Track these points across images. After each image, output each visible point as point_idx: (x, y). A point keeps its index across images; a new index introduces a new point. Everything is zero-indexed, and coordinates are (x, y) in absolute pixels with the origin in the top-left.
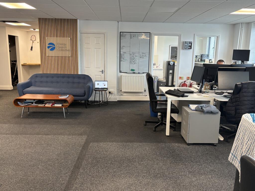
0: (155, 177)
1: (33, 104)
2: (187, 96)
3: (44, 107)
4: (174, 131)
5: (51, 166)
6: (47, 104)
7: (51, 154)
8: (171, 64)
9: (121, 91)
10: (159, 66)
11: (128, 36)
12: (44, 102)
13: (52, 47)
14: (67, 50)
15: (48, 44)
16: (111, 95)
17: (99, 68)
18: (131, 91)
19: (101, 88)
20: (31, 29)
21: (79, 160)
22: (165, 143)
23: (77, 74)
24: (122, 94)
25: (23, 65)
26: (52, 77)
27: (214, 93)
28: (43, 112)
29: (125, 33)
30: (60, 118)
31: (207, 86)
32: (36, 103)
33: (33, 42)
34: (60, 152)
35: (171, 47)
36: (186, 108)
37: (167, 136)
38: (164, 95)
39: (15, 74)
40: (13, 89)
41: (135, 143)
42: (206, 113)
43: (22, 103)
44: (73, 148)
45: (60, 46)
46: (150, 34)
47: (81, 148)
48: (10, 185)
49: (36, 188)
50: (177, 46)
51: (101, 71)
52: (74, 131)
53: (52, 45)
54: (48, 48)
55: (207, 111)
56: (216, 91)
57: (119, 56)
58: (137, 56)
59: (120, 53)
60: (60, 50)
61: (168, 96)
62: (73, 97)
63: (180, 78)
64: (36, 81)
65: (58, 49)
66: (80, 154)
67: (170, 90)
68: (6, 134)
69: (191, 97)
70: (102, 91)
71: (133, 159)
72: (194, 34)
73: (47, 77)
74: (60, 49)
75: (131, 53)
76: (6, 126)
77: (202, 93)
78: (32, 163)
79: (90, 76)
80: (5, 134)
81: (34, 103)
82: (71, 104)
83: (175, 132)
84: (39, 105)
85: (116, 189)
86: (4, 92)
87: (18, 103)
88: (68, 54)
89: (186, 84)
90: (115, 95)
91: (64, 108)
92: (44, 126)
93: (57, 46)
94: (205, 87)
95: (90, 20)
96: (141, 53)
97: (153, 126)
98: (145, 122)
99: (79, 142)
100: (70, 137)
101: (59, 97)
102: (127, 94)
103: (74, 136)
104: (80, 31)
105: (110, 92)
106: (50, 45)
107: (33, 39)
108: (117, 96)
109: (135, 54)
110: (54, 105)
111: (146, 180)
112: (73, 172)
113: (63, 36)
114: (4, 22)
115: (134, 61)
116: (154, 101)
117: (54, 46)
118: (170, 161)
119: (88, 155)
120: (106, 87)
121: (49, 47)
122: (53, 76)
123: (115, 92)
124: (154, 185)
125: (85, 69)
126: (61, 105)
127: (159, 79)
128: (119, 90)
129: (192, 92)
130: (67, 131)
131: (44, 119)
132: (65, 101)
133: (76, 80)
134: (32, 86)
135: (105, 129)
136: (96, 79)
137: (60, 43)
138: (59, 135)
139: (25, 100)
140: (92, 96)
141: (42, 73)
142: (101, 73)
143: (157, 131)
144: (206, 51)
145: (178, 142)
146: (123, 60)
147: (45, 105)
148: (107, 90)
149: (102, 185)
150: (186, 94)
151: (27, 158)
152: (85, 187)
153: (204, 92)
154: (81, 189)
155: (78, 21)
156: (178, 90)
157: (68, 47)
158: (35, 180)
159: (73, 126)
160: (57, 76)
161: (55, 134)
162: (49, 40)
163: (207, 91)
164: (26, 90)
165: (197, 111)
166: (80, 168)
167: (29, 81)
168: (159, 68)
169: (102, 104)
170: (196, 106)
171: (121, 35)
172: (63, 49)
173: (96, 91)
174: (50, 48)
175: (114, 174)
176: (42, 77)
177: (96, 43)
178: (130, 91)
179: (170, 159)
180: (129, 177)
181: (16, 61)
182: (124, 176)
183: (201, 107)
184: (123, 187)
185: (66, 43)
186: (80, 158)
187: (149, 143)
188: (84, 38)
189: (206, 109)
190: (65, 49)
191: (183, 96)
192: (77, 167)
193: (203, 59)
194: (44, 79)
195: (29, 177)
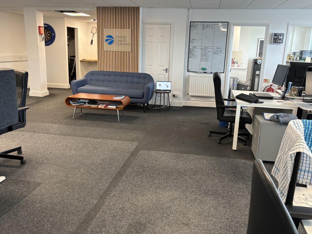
0: (206, 194)
1: (85, 104)
2: (262, 102)
3: (97, 108)
4: (244, 145)
5: (93, 170)
6: (100, 105)
7: (96, 158)
8: (258, 63)
9: (188, 94)
10: (241, 65)
11: (200, 26)
12: (98, 103)
13: (110, 41)
14: (127, 44)
15: (106, 37)
16: (175, 99)
17: (163, 66)
18: (200, 95)
19: (164, 90)
20: (91, 20)
21: (125, 167)
22: (229, 158)
23: (137, 72)
24: (189, 98)
25: (81, 61)
26: (109, 76)
27: (302, 100)
28: (96, 114)
29: (196, 23)
30: (114, 122)
31: (294, 91)
32: (89, 103)
33: (93, 35)
34: (106, 157)
35: (260, 41)
36: (258, 117)
37: (234, 150)
38: (234, 100)
39: (73, 72)
40: (70, 87)
41: (191, 155)
42: (282, 124)
43: (74, 103)
44: (120, 154)
45: (119, 39)
46: (227, 25)
47: (129, 155)
48: (50, 185)
49: (74, 190)
50: (263, 40)
51: (165, 69)
52: (126, 136)
53: (110, 38)
54: (106, 42)
55: (284, 121)
56: (305, 98)
57: (187, 51)
58: (210, 52)
59: (189, 48)
60: (119, 44)
61: (238, 101)
62: (130, 99)
63: (266, 81)
64: (91, 80)
65: (116, 42)
66: (126, 161)
67: (242, 94)
68: (55, 135)
69: (266, 104)
70: (164, 93)
71: (185, 172)
72: (288, 23)
73: (104, 75)
74: (119, 42)
75: (203, 48)
76: (56, 126)
77: (285, 100)
78: (75, 165)
79: (151, 75)
80: (53, 134)
81: (87, 103)
82: (126, 107)
83: (246, 146)
84: (91, 106)
85: (157, 201)
86: (60, 90)
87: (71, 102)
88: (128, 49)
89: (272, 88)
90: (180, 99)
91: (118, 110)
92: (94, 128)
93: (116, 39)
94: (291, 92)
95: (155, 8)
96: (216, 48)
97: (217, 137)
98: (209, 132)
99: (129, 148)
100: (120, 143)
101: (114, 98)
102: (195, 98)
103: (124, 142)
104: (142, 21)
105: (174, 96)
106: (108, 38)
107: (93, 31)
108: (182, 101)
109: (207, 49)
110: (108, 106)
111: (194, 196)
112: (115, 179)
113: (123, 27)
114: (62, 12)
115: (206, 58)
116: (220, 107)
117: (113, 39)
118: (229, 178)
119: (135, 163)
120: (169, 88)
121: (106, 40)
122: (110, 74)
123: (180, 95)
124: (202, 201)
125: (146, 66)
126: (115, 107)
127: (240, 82)
128: (186, 94)
129: (271, 98)
130: (118, 136)
131: (96, 122)
132: (120, 103)
133: (135, 80)
134: (87, 85)
135: (161, 137)
136: (158, 79)
137: (119, 36)
138: (109, 139)
139: (79, 99)
140: (152, 99)
141: (98, 70)
142: (165, 71)
143: (223, 144)
144: (309, 45)
145: (246, 158)
146: (193, 56)
147: (98, 106)
148: (170, 93)
149: (143, 195)
150: (260, 100)
151: (71, 160)
152: (124, 195)
153: (288, 99)
154: (119, 196)
155: (141, 9)
156: (254, 94)
157: (128, 40)
158: (75, 182)
159: (126, 131)
160: (115, 74)
161: (105, 138)
162: (107, 32)
163: (293, 97)
164: (80, 89)
165: (271, 121)
166: (123, 176)
167: (84, 78)
168: (240, 67)
169: (164, 109)
170: (271, 115)
171: (192, 25)
172: (123, 42)
173: (156, 93)
174: (108, 42)
175: (159, 185)
176: (99, 75)
177: (161, 36)
178: (198, 95)
179: (230, 176)
180: (175, 190)
181: (75, 56)
182: (169, 189)
183: (277, 116)
184: (165, 200)
185: (126, 36)
186: (126, 165)
187: (209, 156)
188: (147, 29)
189: (283, 119)
190: (124, 42)
191: (256, 102)
192: (120, 174)
193: (303, 56)
194: (101, 77)
195: (69, 178)
